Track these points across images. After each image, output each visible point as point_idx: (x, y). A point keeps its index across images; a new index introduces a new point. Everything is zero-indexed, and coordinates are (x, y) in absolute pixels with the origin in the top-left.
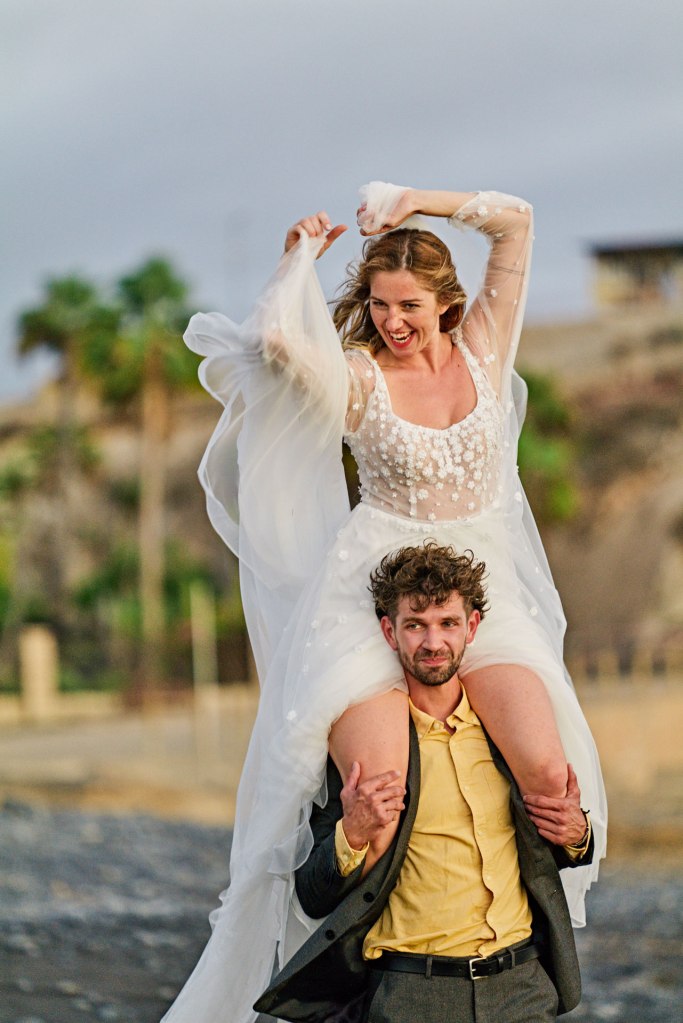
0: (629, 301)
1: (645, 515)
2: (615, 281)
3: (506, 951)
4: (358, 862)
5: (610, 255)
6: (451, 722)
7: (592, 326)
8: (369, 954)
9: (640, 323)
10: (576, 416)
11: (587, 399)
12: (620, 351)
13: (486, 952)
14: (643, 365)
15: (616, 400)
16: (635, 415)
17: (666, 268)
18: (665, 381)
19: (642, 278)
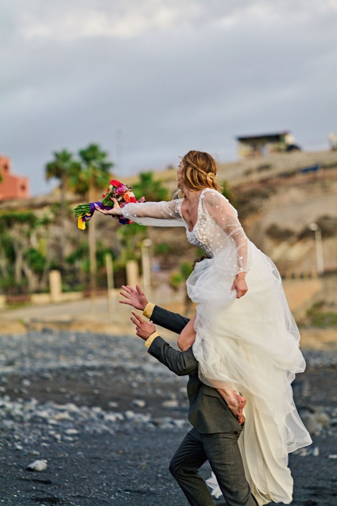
0: (251, 156)
1: (258, 227)
2: (246, 149)
5: (243, 140)
7: (239, 164)
9: (255, 163)
12: (248, 173)
14: (255, 177)
15: (247, 189)
16: (253, 194)
17: (263, 145)
18: (264, 182)
19: (255, 148)
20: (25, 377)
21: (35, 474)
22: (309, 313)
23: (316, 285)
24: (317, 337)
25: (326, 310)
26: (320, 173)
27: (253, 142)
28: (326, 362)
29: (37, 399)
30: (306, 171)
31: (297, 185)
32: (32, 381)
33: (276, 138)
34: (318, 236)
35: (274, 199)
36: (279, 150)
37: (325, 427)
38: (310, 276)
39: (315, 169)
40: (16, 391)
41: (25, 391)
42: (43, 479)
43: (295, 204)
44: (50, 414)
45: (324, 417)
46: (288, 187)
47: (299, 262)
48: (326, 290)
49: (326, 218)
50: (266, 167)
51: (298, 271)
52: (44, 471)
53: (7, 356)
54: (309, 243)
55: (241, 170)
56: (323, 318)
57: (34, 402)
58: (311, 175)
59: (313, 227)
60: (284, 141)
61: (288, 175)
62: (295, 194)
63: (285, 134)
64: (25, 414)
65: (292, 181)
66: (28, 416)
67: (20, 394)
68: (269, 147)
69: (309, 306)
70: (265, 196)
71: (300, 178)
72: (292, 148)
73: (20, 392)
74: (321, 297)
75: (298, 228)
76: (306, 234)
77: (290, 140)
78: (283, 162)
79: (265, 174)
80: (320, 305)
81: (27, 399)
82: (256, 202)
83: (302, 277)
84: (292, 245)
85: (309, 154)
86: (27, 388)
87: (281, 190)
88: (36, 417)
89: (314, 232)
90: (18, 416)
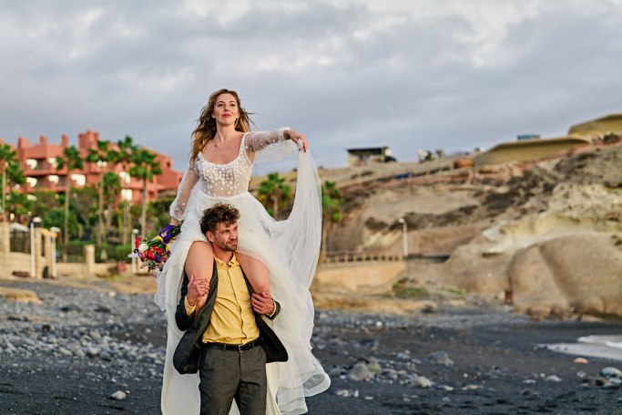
0: (358, 164)
1: (359, 219)
2: (355, 159)
3: (251, 343)
4: (193, 310)
5: (352, 152)
6: (230, 264)
7: (348, 170)
8: (204, 341)
9: (360, 170)
10: (341, 194)
11: (344, 189)
12: (354, 177)
13: (244, 342)
14: (360, 180)
15: (352, 190)
16: (357, 194)
17: (368, 156)
18: (365, 184)
19: (361, 158)
20: (148, 327)
21: (114, 402)
22: (395, 287)
23: (401, 265)
24: (399, 305)
25: (408, 285)
26: (409, 180)
27: (359, 153)
28: (400, 325)
29: (153, 343)
30: (399, 177)
31: (391, 188)
32: (153, 330)
33: (378, 151)
34: (405, 228)
35: (373, 198)
36: (380, 161)
37: (376, 376)
38: (397, 259)
39: (406, 176)
40: (138, 337)
41: (145, 337)
42: (119, 406)
43: (388, 202)
44: (159, 356)
45: (377, 367)
46: (384, 189)
47: (389, 248)
48: (409, 270)
49: (412, 214)
50: (369, 173)
51: (388, 254)
52: (123, 400)
53: (149, 310)
54: (399, 233)
55: (349, 175)
56: (405, 291)
57: (150, 345)
58: (402, 180)
59: (402, 221)
60: (384, 154)
61: (384, 180)
62: (389, 194)
63: (385, 148)
64: (138, 354)
65: (387, 185)
66: (140, 357)
67: (141, 340)
68: (372, 157)
69: (395, 281)
70: (367, 196)
71: (394, 183)
72: (389, 159)
73: (141, 338)
74: (406, 275)
75: (390, 221)
76: (396, 226)
77: (388, 153)
78: (382, 170)
79: (367, 179)
80: (403, 281)
81: (145, 344)
82: (359, 200)
83: (390, 259)
84: (384, 234)
85: (402, 165)
86: (148, 335)
87: (379, 191)
88: (147, 357)
89: (402, 224)
90: (132, 356)
